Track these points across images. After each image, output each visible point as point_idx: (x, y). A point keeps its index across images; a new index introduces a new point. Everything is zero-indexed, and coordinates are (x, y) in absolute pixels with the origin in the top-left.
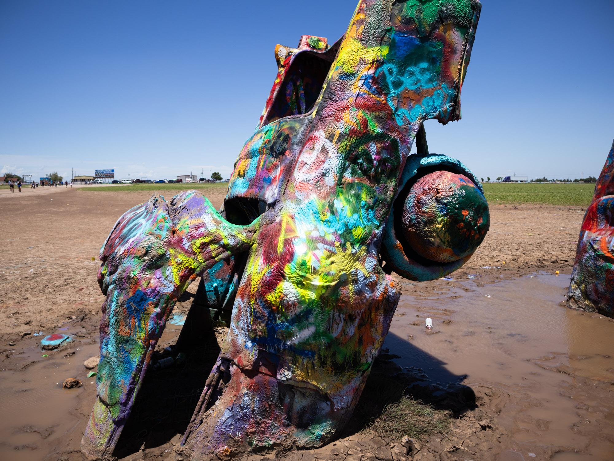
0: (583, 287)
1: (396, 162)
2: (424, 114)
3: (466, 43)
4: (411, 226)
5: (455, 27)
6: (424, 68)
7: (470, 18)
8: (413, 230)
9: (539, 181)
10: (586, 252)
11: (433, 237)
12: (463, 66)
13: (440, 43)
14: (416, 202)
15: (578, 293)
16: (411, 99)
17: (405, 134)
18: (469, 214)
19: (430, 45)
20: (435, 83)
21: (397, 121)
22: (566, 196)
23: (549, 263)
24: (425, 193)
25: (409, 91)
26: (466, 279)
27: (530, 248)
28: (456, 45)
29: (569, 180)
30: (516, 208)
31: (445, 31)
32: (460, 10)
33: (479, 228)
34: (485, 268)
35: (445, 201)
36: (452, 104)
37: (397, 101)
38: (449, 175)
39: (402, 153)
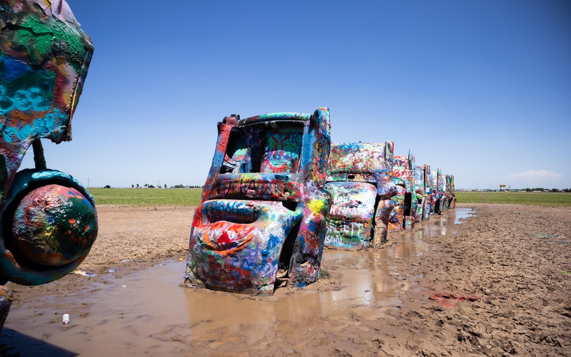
0: (194, 270)
1: (2, 176)
2: (35, 133)
3: (78, 77)
4: (20, 235)
5: (68, 62)
6: (36, 93)
7: (83, 57)
8: (23, 239)
9: (177, 187)
10: (195, 243)
11: (43, 244)
12: (75, 95)
13: (52, 72)
14: (25, 213)
15: (191, 275)
16: (21, 119)
17: (13, 150)
18: (76, 222)
19: (42, 73)
20: (47, 108)
21: (5, 138)
22: (194, 199)
23: (176, 253)
24: (35, 205)
25: (19, 111)
26: (107, 273)
27: (162, 241)
28: (68, 77)
29: (199, 186)
30: (156, 210)
31: (58, 64)
32: (73, 48)
33: (86, 234)
34: (124, 261)
35: (54, 212)
36: (64, 126)
37: (5, 120)
38: (59, 188)
39: (10, 168)
